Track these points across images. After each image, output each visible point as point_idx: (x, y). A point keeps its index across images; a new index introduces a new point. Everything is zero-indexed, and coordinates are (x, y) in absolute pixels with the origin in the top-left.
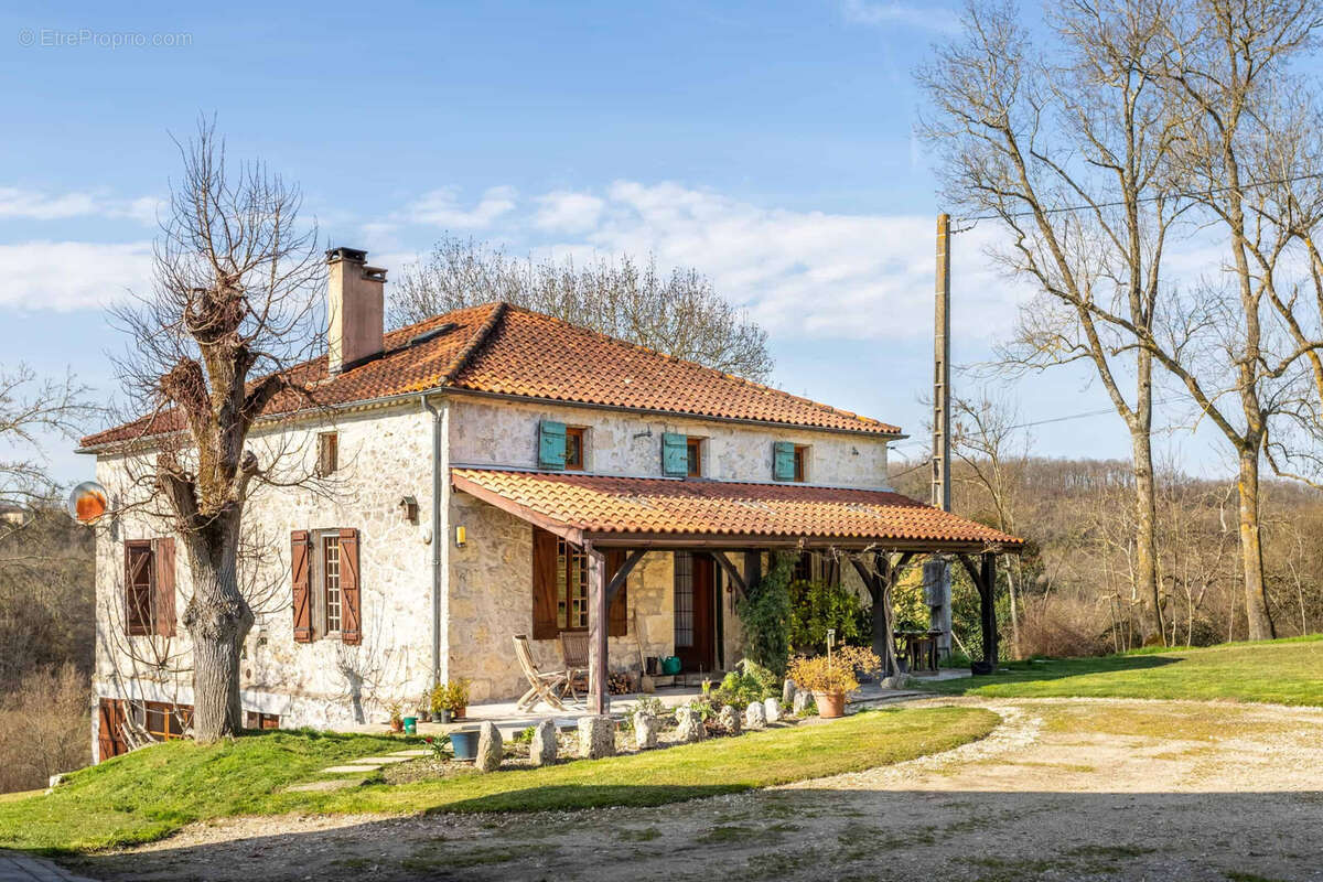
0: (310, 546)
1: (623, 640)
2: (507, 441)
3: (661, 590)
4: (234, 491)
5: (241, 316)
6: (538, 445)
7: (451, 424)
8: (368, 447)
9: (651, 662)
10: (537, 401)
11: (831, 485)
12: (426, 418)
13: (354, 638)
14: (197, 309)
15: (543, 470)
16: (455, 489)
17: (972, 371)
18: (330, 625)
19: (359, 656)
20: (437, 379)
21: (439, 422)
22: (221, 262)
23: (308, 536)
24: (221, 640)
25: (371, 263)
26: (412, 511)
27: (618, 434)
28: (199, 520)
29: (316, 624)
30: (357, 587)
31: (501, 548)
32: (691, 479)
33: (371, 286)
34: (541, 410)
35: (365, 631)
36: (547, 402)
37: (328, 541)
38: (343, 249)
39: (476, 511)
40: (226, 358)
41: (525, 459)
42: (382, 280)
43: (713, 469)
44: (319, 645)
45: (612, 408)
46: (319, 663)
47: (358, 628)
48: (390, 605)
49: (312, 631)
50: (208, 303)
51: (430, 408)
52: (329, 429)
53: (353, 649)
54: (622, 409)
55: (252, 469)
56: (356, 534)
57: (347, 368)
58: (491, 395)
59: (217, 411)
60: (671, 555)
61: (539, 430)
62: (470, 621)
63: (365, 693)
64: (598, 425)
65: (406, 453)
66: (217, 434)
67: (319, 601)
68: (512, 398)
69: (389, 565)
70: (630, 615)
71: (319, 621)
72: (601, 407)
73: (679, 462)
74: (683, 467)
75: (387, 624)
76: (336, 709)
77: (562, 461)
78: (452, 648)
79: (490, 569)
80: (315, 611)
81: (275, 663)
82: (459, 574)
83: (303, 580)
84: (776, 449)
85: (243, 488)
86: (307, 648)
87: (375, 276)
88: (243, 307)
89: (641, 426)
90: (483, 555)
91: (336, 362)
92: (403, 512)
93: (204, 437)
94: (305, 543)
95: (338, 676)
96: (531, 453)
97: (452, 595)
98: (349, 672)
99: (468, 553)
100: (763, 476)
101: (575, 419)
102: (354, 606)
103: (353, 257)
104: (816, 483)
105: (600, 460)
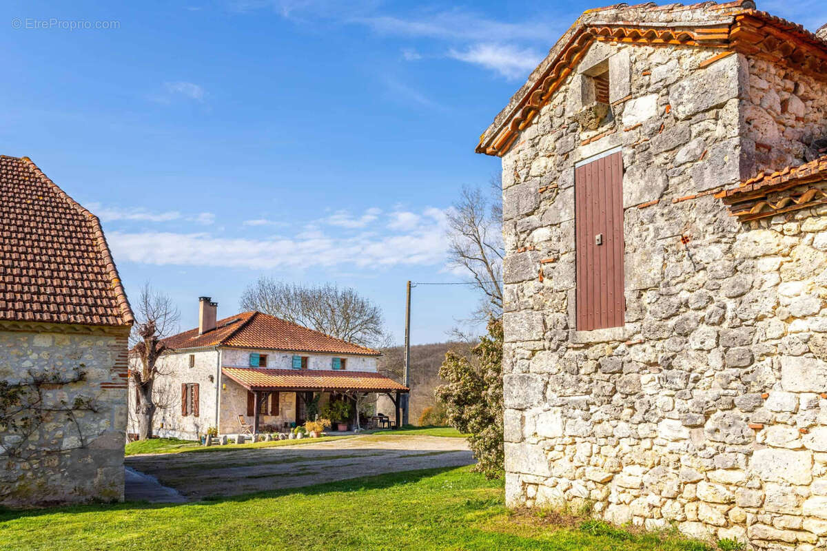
0: (187, 389)
1: (278, 417)
2: (240, 359)
3: (291, 403)
4: (151, 376)
5: (154, 331)
6: (250, 360)
7: (222, 354)
8: (202, 360)
9: (286, 424)
10: (250, 348)
11: (354, 371)
12: (216, 353)
13: (197, 416)
14: (143, 329)
15: (251, 368)
16: (222, 373)
17: (463, 322)
18: (192, 411)
19: (198, 420)
20: (218, 342)
21: (219, 354)
22: (150, 317)
23: (186, 385)
24: (147, 414)
25: (212, 301)
26: (212, 379)
27: (277, 357)
28: (142, 383)
29: (188, 411)
30: (198, 400)
31: (237, 390)
32: (303, 369)
33: (213, 308)
34: (251, 350)
35: (200, 413)
36: (253, 348)
37: (192, 387)
38: (204, 298)
39: (227, 380)
40: (150, 342)
41: (246, 364)
42: (216, 306)
43: (311, 366)
44: (188, 417)
45: (275, 349)
46: (188, 422)
47: (198, 412)
48: (206, 406)
49: (187, 413)
50: (146, 328)
51: (216, 350)
52: (192, 354)
53: (197, 418)
54: (278, 350)
55: (155, 371)
56: (198, 385)
57: (204, 333)
58: (235, 347)
59: (147, 355)
60: (295, 393)
61: (251, 356)
62: (227, 410)
63: (200, 431)
64: (270, 354)
65: (211, 363)
66: (147, 361)
67: (189, 404)
68: (242, 347)
69: (206, 394)
70: (280, 410)
71: (189, 410)
72: (271, 349)
73: (298, 364)
74: (300, 366)
75: (205, 411)
76: (192, 435)
77: (258, 365)
78: (221, 418)
79: (234, 396)
80: (188, 407)
81: (178, 422)
82: (224, 397)
83: (184, 399)
84: (334, 360)
85: (153, 375)
86: (185, 418)
87: (214, 305)
88: (155, 328)
89: (284, 354)
90: (232, 392)
91: (201, 331)
92: (209, 379)
93: (144, 362)
94: (186, 387)
95: (193, 426)
96: (248, 363)
97: (221, 403)
98: (196, 425)
99: (227, 391)
100: (329, 368)
101: (262, 353)
102: (197, 406)
103: (207, 300)
104: (348, 370)
105: (272, 364)
